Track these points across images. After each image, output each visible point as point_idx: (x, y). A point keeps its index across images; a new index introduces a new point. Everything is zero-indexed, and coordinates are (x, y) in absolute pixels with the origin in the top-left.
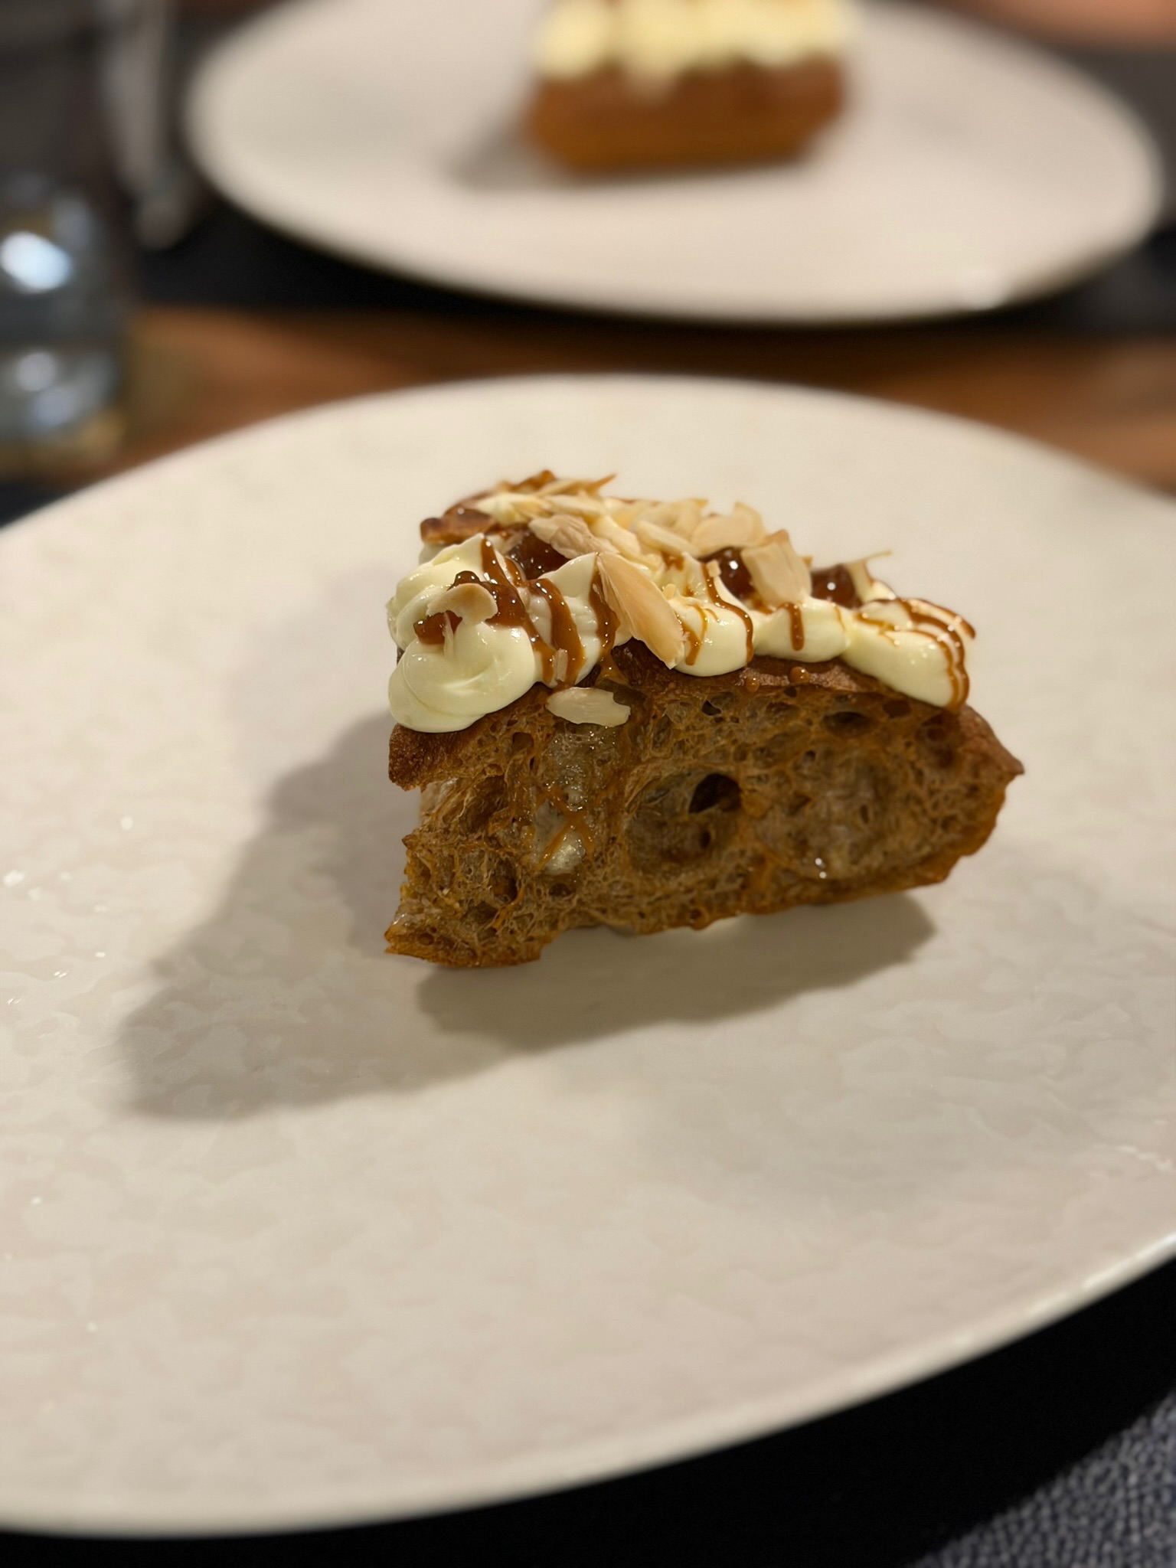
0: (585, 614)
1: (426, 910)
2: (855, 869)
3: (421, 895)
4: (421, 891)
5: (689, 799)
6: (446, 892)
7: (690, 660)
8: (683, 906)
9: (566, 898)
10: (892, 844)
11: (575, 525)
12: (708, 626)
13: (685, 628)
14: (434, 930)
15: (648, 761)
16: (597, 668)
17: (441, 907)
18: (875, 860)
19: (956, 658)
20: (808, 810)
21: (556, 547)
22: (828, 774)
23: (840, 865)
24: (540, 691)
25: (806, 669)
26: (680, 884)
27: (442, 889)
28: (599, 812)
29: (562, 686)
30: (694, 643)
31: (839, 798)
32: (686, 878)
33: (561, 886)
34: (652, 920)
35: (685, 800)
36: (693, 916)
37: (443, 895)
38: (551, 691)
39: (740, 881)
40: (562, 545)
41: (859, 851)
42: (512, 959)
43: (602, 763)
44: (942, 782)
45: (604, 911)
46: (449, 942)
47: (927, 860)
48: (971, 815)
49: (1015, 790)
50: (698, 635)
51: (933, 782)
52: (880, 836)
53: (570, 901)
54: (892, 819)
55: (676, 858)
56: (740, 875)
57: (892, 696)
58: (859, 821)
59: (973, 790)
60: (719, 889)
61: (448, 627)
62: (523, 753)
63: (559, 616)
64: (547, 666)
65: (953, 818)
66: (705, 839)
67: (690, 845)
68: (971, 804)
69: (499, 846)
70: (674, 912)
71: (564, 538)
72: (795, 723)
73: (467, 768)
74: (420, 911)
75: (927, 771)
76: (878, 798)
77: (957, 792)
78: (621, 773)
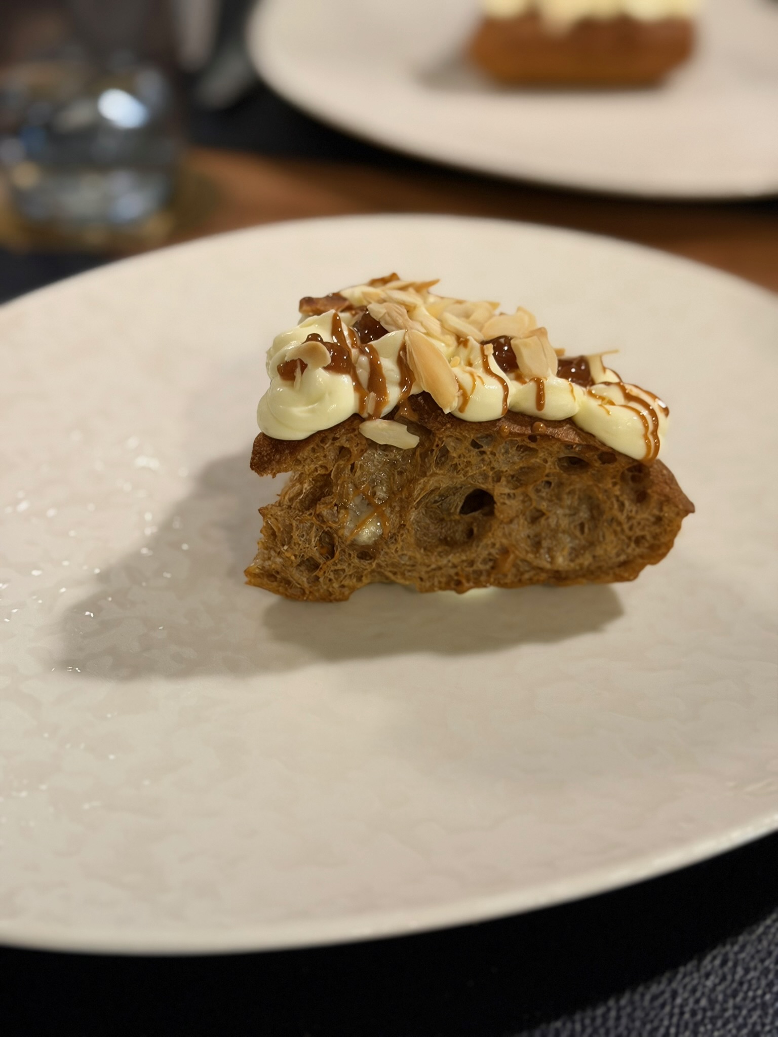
0: (393, 370)
1: (272, 558)
2: (572, 565)
3: (271, 548)
4: (271, 546)
5: (461, 504)
6: (286, 547)
7: (462, 409)
8: (450, 577)
9: (369, 562)
10: (599, 551)
11: (397, 310)
12: (476, 387)
13: (461, 387)
14: (278, 573)
15: (432, 475)
16: (397, 408)
17: (283, 558)
18: (586, 560)
19: (651, 427)
20: (543, 521)
21: (383, 324)
22: (559, 498)
23: (562, 561)
24: (356, 418)
25: (545, 425)
26: (449, 561)
27: (283, 545)
28: (395, 506)
29: (370, 418)
30: (465, 398)
31: (565, 515)
32: (454, 558)
33: (366, 553)
34: (428, 584)
35: (457, 505)
36: (458, 585)
37: (284, 549)
38: (363, 420)
39: (491, 564)
40: (387, 323)
41: (576, 553)
42: (328, 598)
43: (401, 473)
44: (637, 512)
45: (395, 574)
46: (288, 582)
47: (624, 564)
48: (655, 536)
49: (688, 522)
50: (469, 392)
51: (631, 511)
52: (591, 544)
53: (370, 564)
54: (601, 534)
55: (449, 543)
56: (490, 560)
57: (604, 449)
58: (578, 533)
59: (659, 520)
60: (475, 568)
61: (298, 370)
62: (345, 460)
63: (375, 371)
64: (362, 403)
65: (643, 537)
66: (470, 534)
67: (459, 536)
68: (657, 530)
69: (323, 522)
70: (444, 580)
71: (388, 318)
72: (536, 461)
73: (304, 466)
74: (269, 559)
75: (627, 503)
76: (592, 518)
77: (647, 520)
78: (413, 481)
